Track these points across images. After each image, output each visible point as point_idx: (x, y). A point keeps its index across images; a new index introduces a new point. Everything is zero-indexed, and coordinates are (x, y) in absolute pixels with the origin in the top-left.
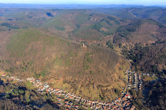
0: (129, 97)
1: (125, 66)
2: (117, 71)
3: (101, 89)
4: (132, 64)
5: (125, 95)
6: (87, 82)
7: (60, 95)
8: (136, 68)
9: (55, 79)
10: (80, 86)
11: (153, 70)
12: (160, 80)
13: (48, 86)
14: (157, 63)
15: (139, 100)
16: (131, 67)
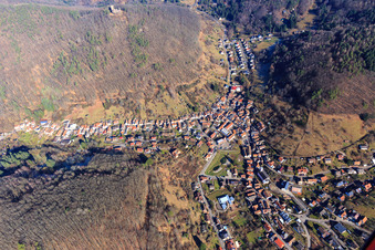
0: (239, 90)
1: (215, 35)
2: (204, 49)
3: (187, 94)
4: (227, 26)
5: (230, 88)
6: (155, 90)
7: (110, 132)
8: (236, 32)
9: (83, 107)
10: (142, 102)
11: (267, 25)
12: (283, 41)
13: (74, 126)
14: (271, 9)
15: (257, 89)
16: (227, 33)
